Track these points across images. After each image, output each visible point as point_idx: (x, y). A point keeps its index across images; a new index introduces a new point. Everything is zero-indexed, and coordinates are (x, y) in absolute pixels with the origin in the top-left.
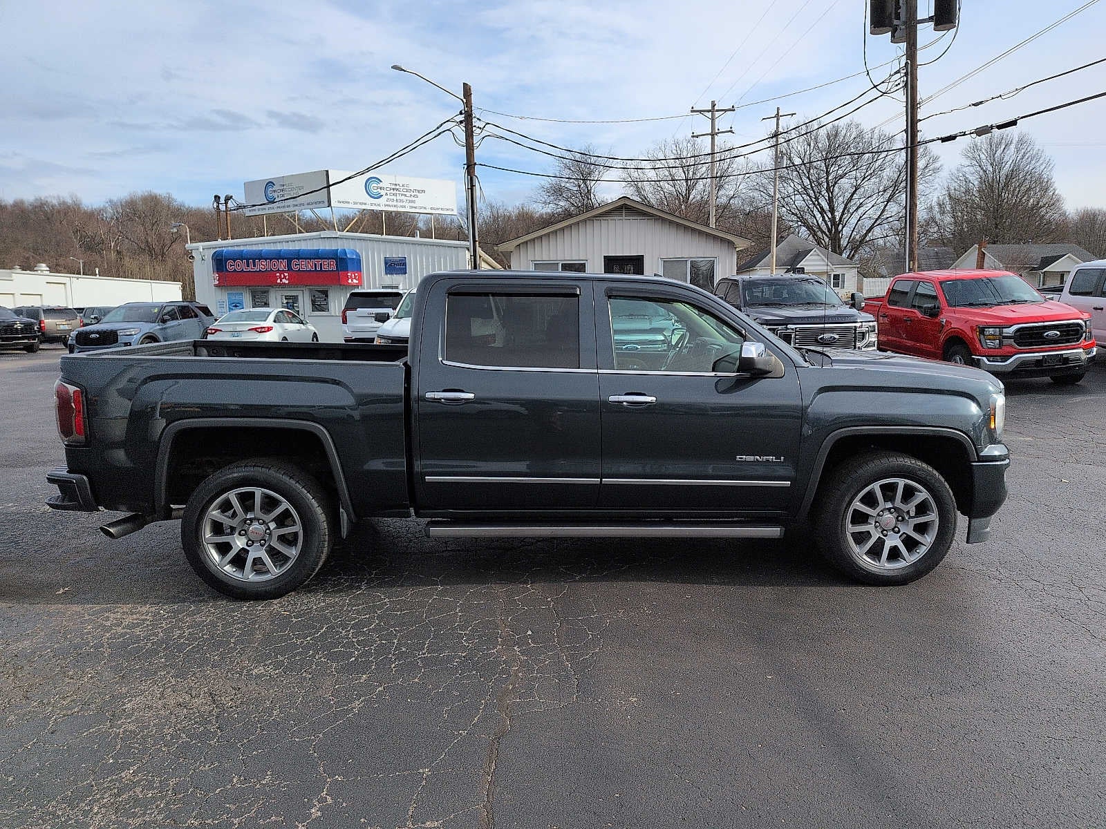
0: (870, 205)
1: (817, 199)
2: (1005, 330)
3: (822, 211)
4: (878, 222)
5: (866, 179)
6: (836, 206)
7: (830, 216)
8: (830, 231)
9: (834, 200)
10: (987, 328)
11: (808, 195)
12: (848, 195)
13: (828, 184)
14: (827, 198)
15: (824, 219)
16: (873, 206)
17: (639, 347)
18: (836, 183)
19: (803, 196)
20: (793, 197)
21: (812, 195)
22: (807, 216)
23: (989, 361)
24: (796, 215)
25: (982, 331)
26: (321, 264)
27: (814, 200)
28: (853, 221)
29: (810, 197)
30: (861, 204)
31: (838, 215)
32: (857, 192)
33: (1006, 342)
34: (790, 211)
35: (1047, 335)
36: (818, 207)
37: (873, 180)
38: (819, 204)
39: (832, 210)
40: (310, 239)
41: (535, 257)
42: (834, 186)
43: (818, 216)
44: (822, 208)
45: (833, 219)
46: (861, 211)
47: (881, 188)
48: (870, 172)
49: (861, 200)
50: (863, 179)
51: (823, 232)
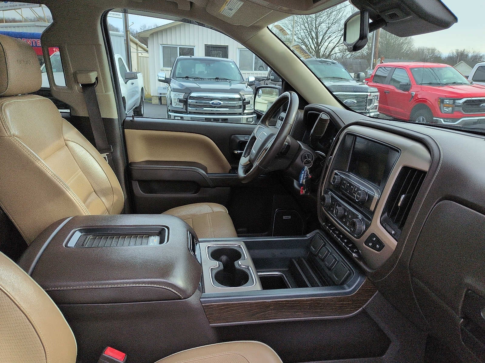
0: (334, 37)
1: (311, 32)
2: (457, 101)
3: (312, 38)
4: (337, 45)
5: (333, 24)
6: (319, 36)
7: (316, 41)
8: (315, 48)
9: (318, 33)
10: (445, 99)
11: (307, 30)
12: (324, 31)
13: (316, 26)
14: (315, 32)
15: (313, 43)
16: (336, 37)
17: (222, 102)
18: (319, 25)
19: (304, 30)
20: (299, 31)
21: (309, 30)
22: (306, 40)
23: (445, 121)
24: (301, 39)
25: (442, 101)
26: (36, 42)
27: (309, 32)
28: (326, 44)
29: (308, 31)
30: (330, 36)
31: (319, 41)
32: (328, 30)
33: (457, 109)
34: (298, 37)
35: (483, 106)
36: (311, 36)
37: (336, 25)
38: (311, 34)
39: (317, 38)
40: (29, 26)
41: (163, 42)
42: (318, 27)
43: (310, 41)
44: (312, 37)
45: (317, 43)
46: (330, 39)
47: (339, 29)
48: (335, 21)
49: (330, 35)
50: (332, 24)
51: (312, 49)
